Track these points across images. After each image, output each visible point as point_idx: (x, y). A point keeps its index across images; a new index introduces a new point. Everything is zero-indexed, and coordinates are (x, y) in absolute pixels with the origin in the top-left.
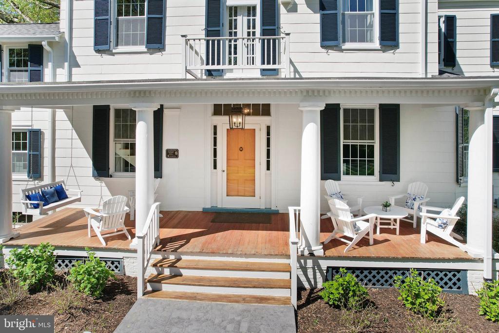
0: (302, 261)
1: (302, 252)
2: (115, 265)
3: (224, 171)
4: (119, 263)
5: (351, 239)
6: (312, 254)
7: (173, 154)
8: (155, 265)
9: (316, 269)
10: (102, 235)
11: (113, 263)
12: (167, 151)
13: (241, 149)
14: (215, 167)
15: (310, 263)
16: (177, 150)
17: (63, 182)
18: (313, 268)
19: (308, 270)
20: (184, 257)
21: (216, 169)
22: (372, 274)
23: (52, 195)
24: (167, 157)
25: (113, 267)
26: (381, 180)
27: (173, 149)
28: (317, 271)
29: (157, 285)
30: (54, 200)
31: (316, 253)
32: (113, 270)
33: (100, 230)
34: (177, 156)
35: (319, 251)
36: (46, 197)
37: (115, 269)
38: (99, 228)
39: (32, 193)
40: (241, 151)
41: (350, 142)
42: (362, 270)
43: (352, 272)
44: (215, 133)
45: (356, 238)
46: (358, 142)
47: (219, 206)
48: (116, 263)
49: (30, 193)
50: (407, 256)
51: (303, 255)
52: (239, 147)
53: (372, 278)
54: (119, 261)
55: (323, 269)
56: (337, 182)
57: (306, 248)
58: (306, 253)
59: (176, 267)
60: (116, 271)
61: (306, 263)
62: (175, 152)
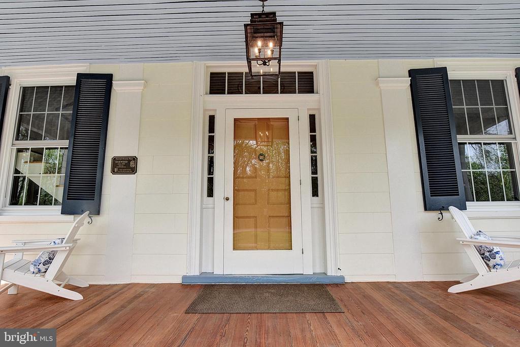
3: (227, 199)
7: (126, 166)
12: (115, 159)
13: (262, 158)
14: (210, 193)
16: (135, 159)
21: (212, 196)
24: (113, 172)
27: (125, 157)
34: (133, 171)
41: (469, 139)
44: (212, 129)
62: (129, 161)
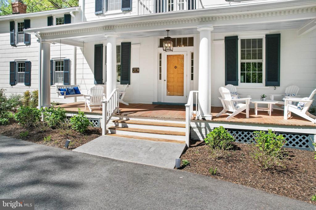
0: (198, 123)
1: (198, 117)
2: (96, 122)
3: (165, 80)
4: (98, 122)
5: (232, 113)
6: (204, 119)
7: (136, 70)
8: (114, 121)
9: (207, 128)
10: (90, 107)
11: (95, 121)
12: (133, 69)
13: (176, 67)
14: (160, 79)
15: (203, 125)
16: (139, 68)
17: (79, 86)
18: (205, 128)
19: (202, 129)
20: (131, 119)
21: (161, 79)
22: (244, 134)
23: (72, 91)
24: (133, 72)
25: (95, 123)
26: (267, 85)
27: (136, 68)
28: (208, 130)
29: (113, 130)
30: (73, 93)
31: (206, 118)
32: (95, 125)
33: (89, 104)
34: (138, 72)
35: (209, 117)
36: (69, 91)
37: (96, 124)
38: (89, 103)
39: (62, 88)
40: (176, 68)
41: (246, 61)
42: (237, 131)
43: (231, 132)
44: (160, 58)
45: (236, 112)
46: (251, 61)
47: (162, 101)
48: (96, 121)
49: (61, 88)
50: (268, 123)
51: (199, 120)
52: (175, 66)
53: (244, 137)
54: (98, 120)
55: (211, 129)
56: (235, 87)
57: (201, 115)
58: (201, 118)
59: (125, 122)
60: (96, 125)
61: (200, 124)
